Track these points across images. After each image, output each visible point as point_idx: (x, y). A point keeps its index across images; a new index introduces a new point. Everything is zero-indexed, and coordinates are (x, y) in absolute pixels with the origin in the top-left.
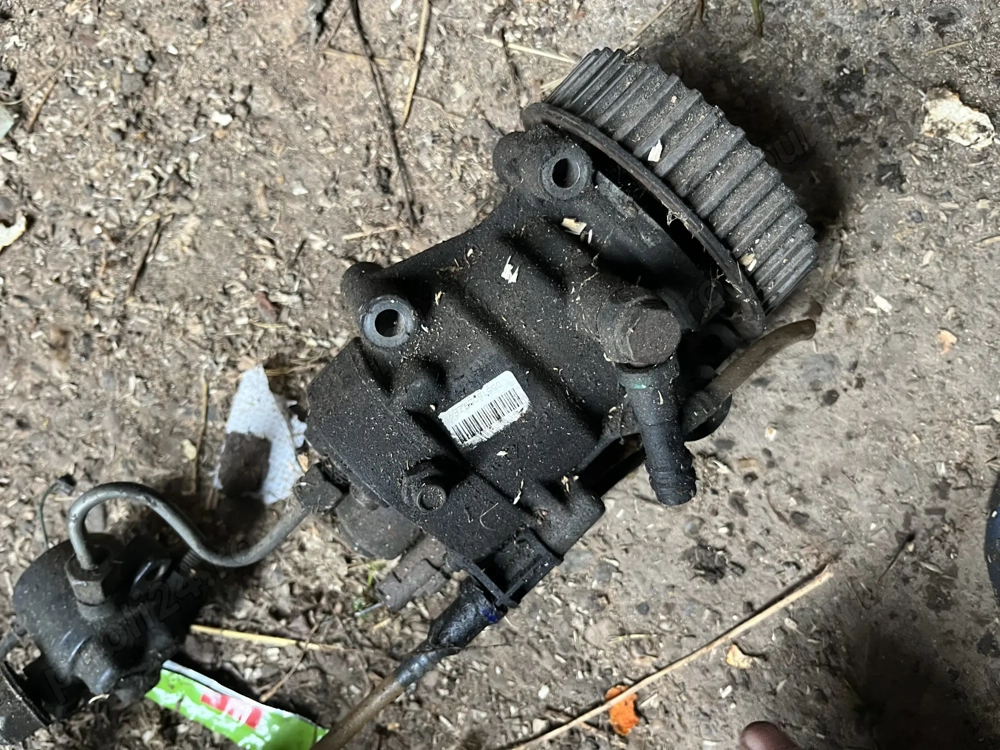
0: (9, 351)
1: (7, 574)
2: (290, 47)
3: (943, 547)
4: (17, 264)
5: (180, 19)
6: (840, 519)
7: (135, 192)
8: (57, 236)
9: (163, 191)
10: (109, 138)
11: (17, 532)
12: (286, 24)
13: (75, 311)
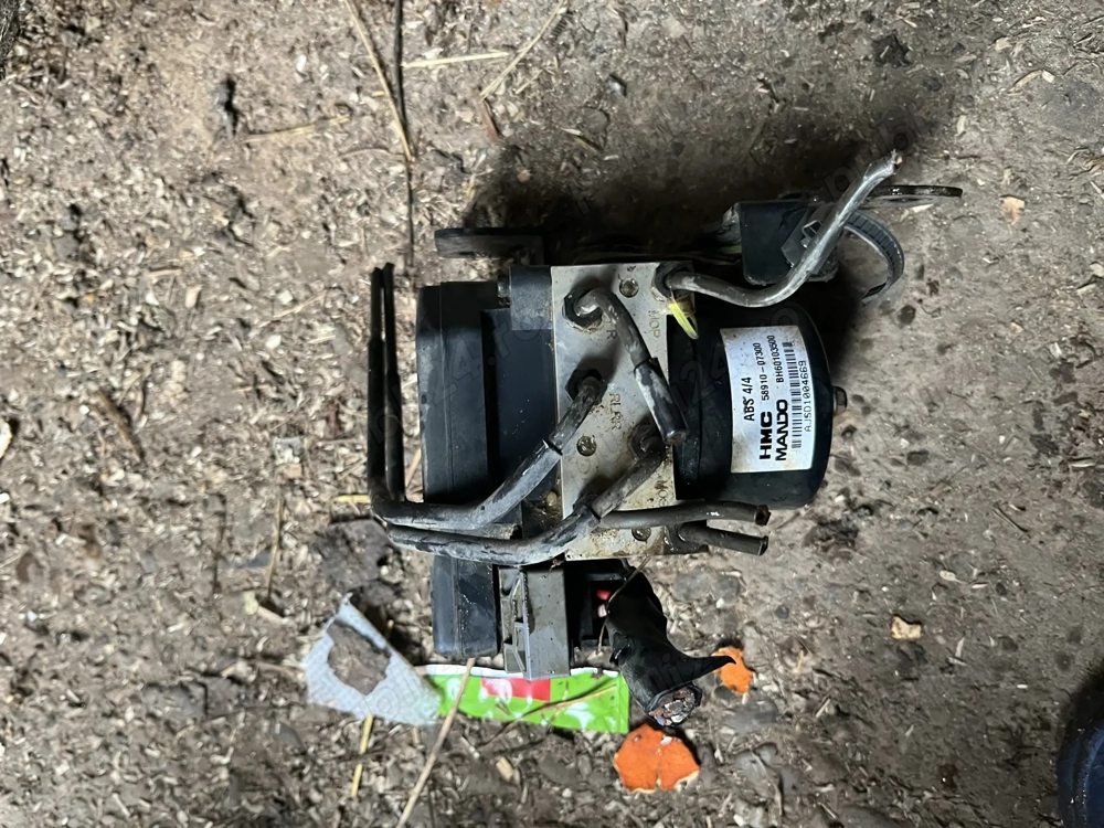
0: (40, 567)
1: (115, 796)
2: (210, 149)
3: (1088, 436)
4: (16, 473)
5: (91, 162)
6: (963, 443)
7: (108, 359)
8: (46, 430)
9: (135, 346)
10: (62, 311)
11: (111, 749)
12: (198, 125)
13: (91, 501)
